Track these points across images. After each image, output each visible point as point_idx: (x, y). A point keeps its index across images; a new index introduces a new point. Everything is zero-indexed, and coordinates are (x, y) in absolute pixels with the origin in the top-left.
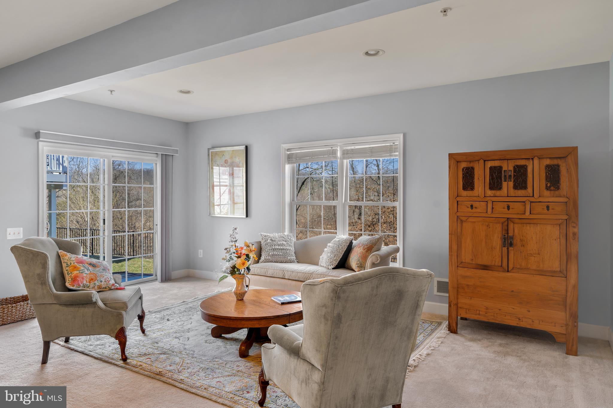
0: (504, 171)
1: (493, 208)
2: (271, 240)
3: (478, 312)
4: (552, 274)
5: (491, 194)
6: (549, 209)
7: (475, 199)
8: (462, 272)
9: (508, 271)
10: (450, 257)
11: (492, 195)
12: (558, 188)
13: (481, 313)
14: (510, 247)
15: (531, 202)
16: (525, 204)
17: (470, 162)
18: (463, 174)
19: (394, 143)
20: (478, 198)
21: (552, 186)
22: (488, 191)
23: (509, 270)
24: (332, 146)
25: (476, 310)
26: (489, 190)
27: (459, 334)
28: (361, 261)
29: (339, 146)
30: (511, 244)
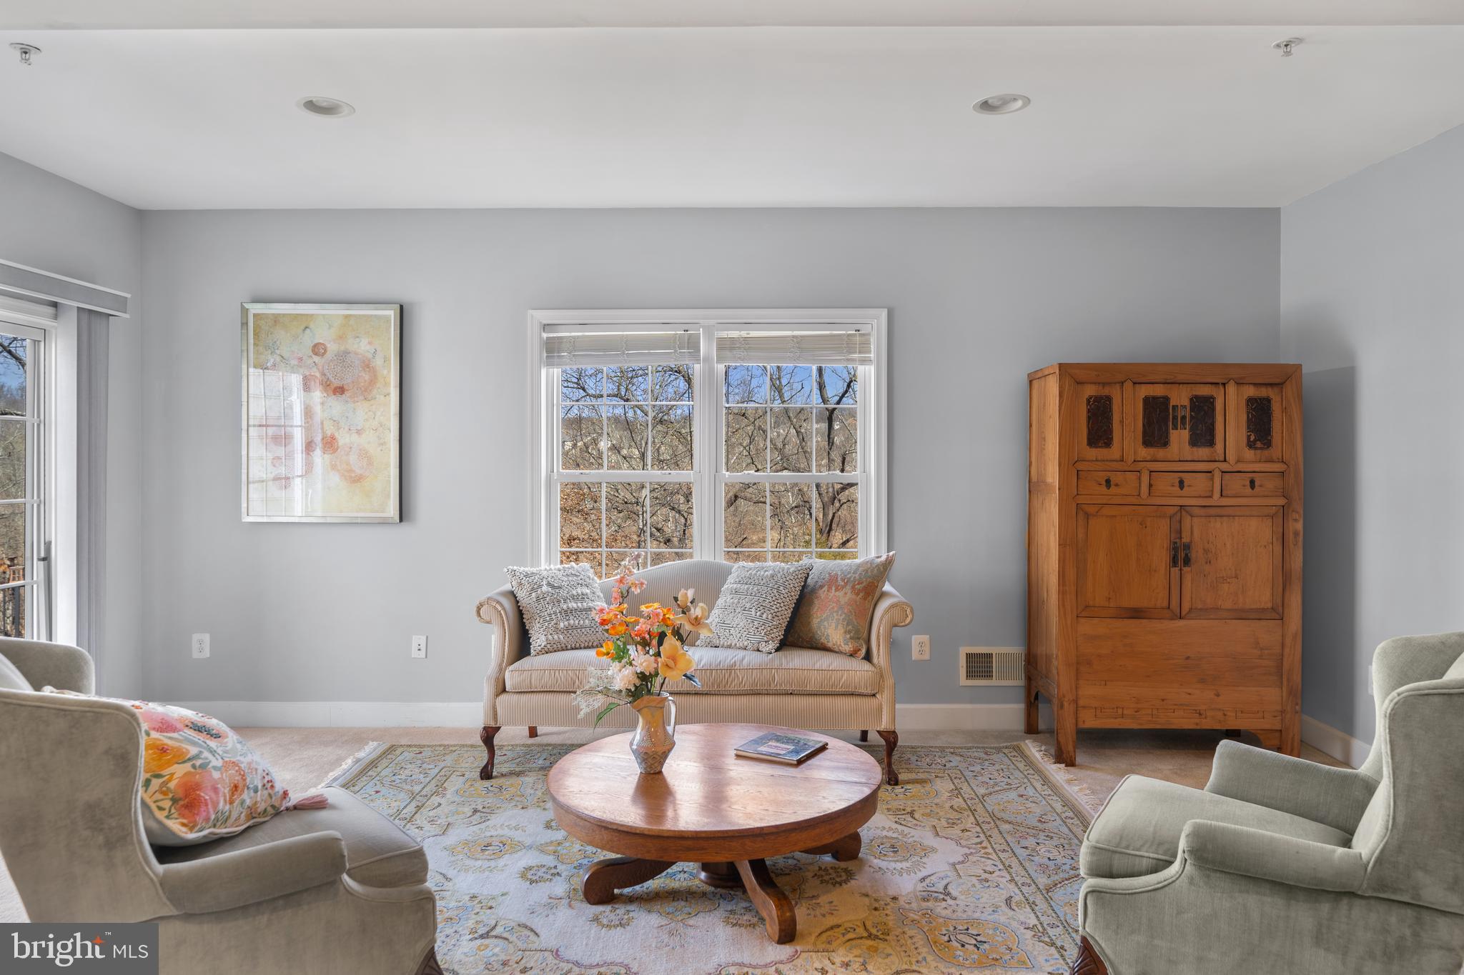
0: (1173, 406)
1: (1150, 485)
2: (549, 584)
3: (1120, 711)
4: (1258, 615)
5: (1146, 455)
6: (1255, 486)
7: (1115, 465)
8: (1086, 627)
9: (1180, 618)
10: (1061, 596)
11: (1149, 458)
12: (1268, 444)
13: (1125, 712)
14: (1184, 566)
15: (1223, 472)
16: (1213, 475)
17: (1104, 384)
18: (1089, 411)
19: (859, 331)
20: (1120, 463)
21: (1258, 440)
22: (1140, 449)
23: (1183, 613)
24: (686, 327)
25: (1117, 708)
26: (1141, 446)
27: (1079, 765)
28: (856, 623)
29: (704, 327)
30: (1187, 561)
